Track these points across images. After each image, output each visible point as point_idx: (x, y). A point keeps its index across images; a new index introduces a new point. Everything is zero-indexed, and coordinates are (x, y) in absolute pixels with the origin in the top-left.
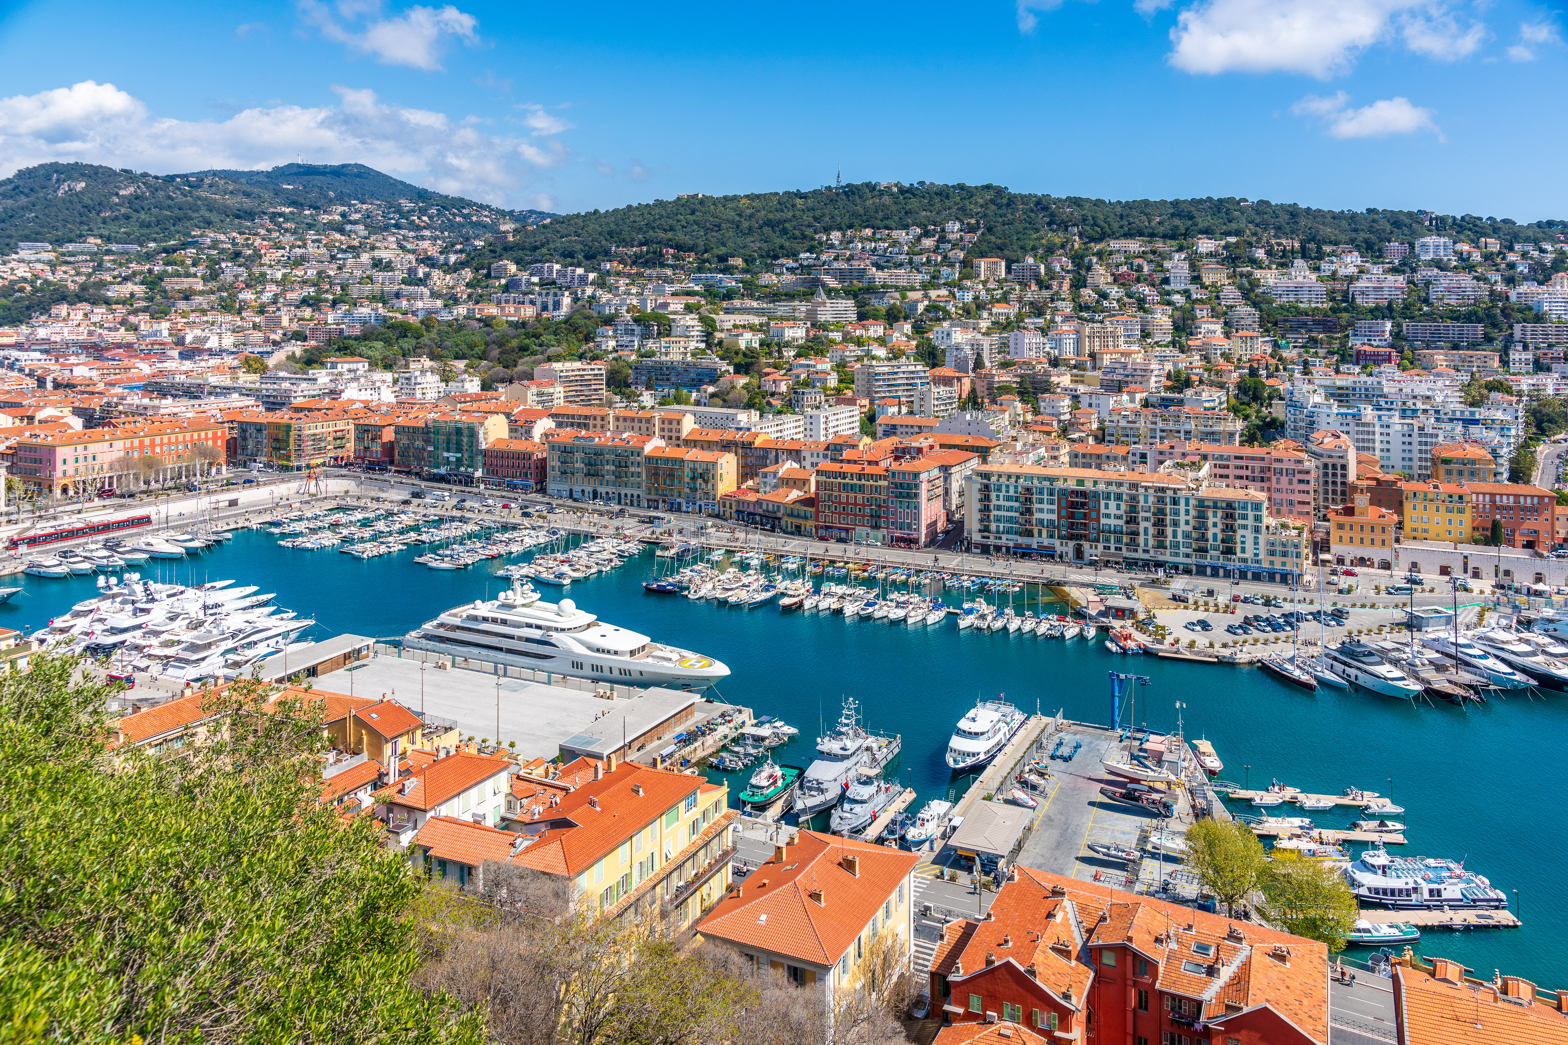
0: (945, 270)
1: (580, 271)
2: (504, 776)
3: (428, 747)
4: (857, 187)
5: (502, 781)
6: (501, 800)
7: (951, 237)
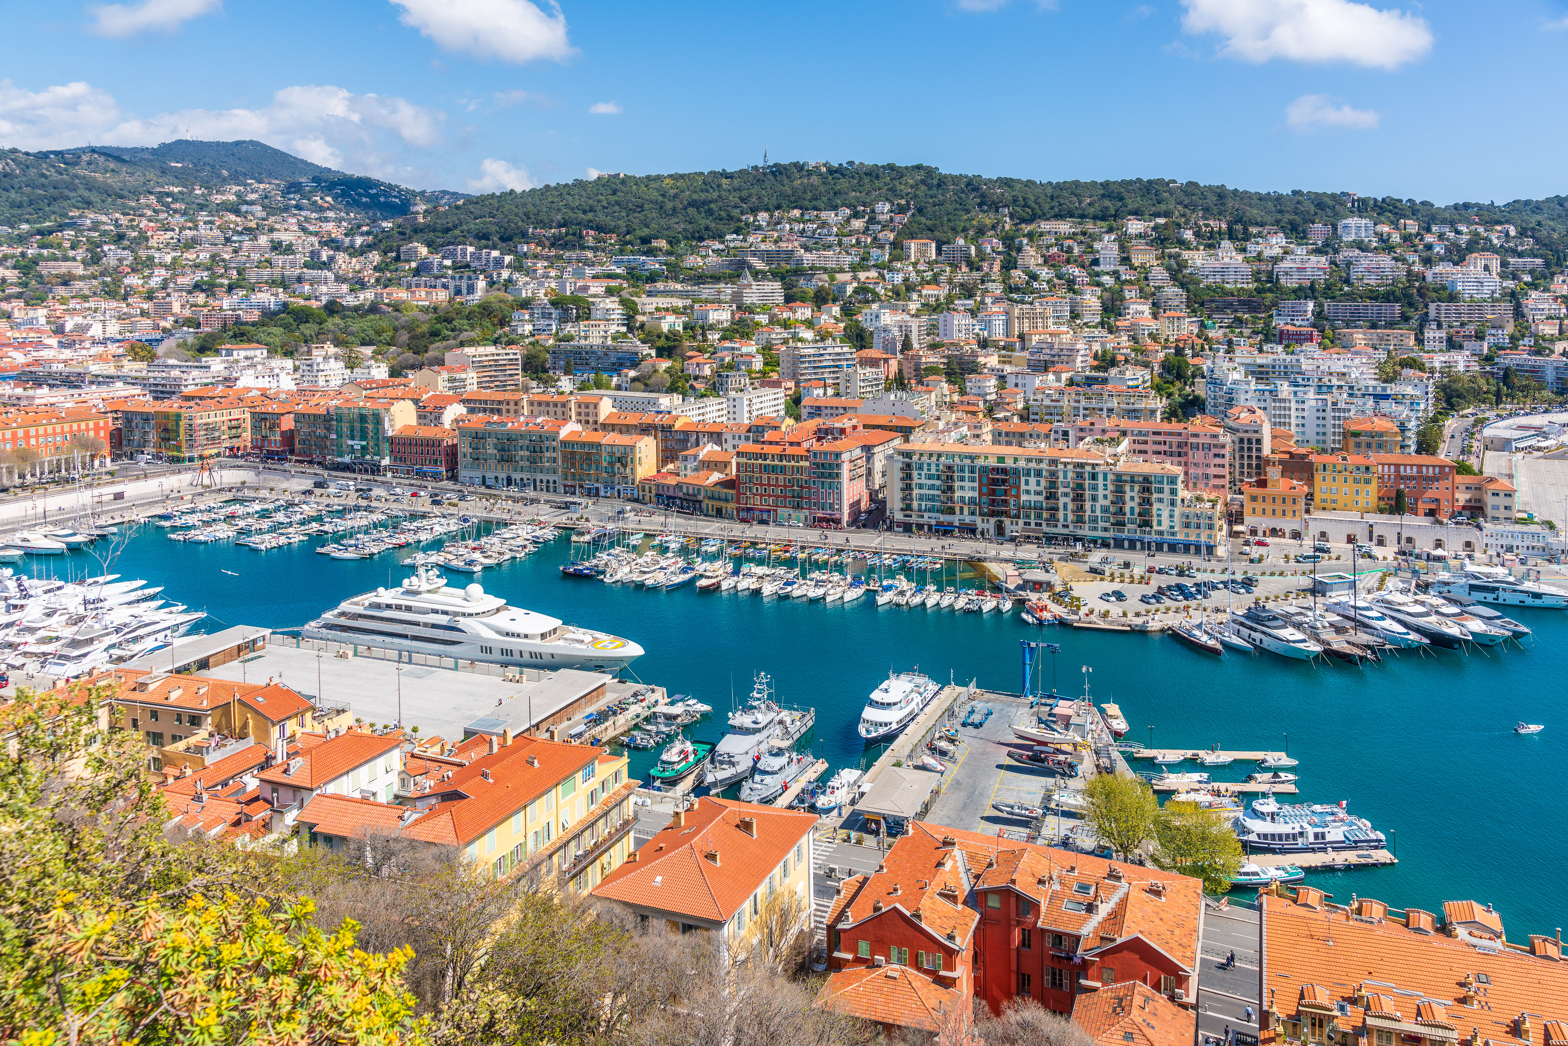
0: (875, 252)
1: (495, 253)
2: (396, 754)
3: (319, 729)
4: (785, 167)
5: (395, 759)
6: (394, 779)
7: (881, 218)
